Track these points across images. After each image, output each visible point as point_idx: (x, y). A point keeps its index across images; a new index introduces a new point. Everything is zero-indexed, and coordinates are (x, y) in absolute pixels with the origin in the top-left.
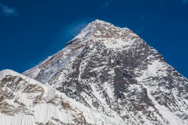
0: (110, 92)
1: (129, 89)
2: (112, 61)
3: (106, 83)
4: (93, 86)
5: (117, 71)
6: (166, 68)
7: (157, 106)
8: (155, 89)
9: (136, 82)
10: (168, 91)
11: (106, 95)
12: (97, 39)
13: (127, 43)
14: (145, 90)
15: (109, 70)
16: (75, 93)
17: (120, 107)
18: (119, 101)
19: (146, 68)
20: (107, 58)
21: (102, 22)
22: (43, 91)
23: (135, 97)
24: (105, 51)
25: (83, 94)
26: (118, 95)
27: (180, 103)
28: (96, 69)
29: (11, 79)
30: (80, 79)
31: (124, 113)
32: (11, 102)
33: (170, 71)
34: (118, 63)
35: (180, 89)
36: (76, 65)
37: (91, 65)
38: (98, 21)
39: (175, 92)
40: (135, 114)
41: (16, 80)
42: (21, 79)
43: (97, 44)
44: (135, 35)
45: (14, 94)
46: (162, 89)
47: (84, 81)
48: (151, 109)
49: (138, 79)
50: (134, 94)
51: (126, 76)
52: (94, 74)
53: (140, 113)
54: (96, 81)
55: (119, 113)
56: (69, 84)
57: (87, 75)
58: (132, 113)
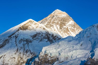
0: (59, 27)
1: (64, 27)
2: (60, 20)
3: (58, 25)
4: (54, 26)
5: (61, 22)
6: (74, 22)
7: (71, 32)
8: (70, 28)
9: (65, 25)
10: (74, 28)
11: (57, 28)
12: (57, 14)
13: (64, 16)
14: (68, 28)
15: (59, 22)
16: (49, 27)
17: (61, 31)
18: (61, 30)
19: (69, 22)
20: (59, 19)
21: (59, 10)
22: (39, 25)
23: (65, 29)
24: (58, 17)
25: (51, 27)
26: (61, 28)
27: (76, 32)
28: (55, 21)
29: (31, 21)
30: (51, 24)
31: (61, 33)
32: (30, 27)
33: (75, 23)
34: (61, 20)
35: (77, 28)
36: (50, 20)
37: (54, 20)
38: (57, 10)
39: (75, 29)
40: (65, 33)
41: (32, 22)
42: (34, 22)
43: (56, 15)
44: (67, 14)
45: (32, 25)
46: (72, 28)
47: (52, 24)
48: (69, 32)
49: (66, 25)
50: (65, 28)
51: (63, 24)
52: (55, 23)
53: (66, 33)
54: (55, 24)
55: (60, 33)
56: (48, 25)
57: (53, 23)
58: (64, 33)
